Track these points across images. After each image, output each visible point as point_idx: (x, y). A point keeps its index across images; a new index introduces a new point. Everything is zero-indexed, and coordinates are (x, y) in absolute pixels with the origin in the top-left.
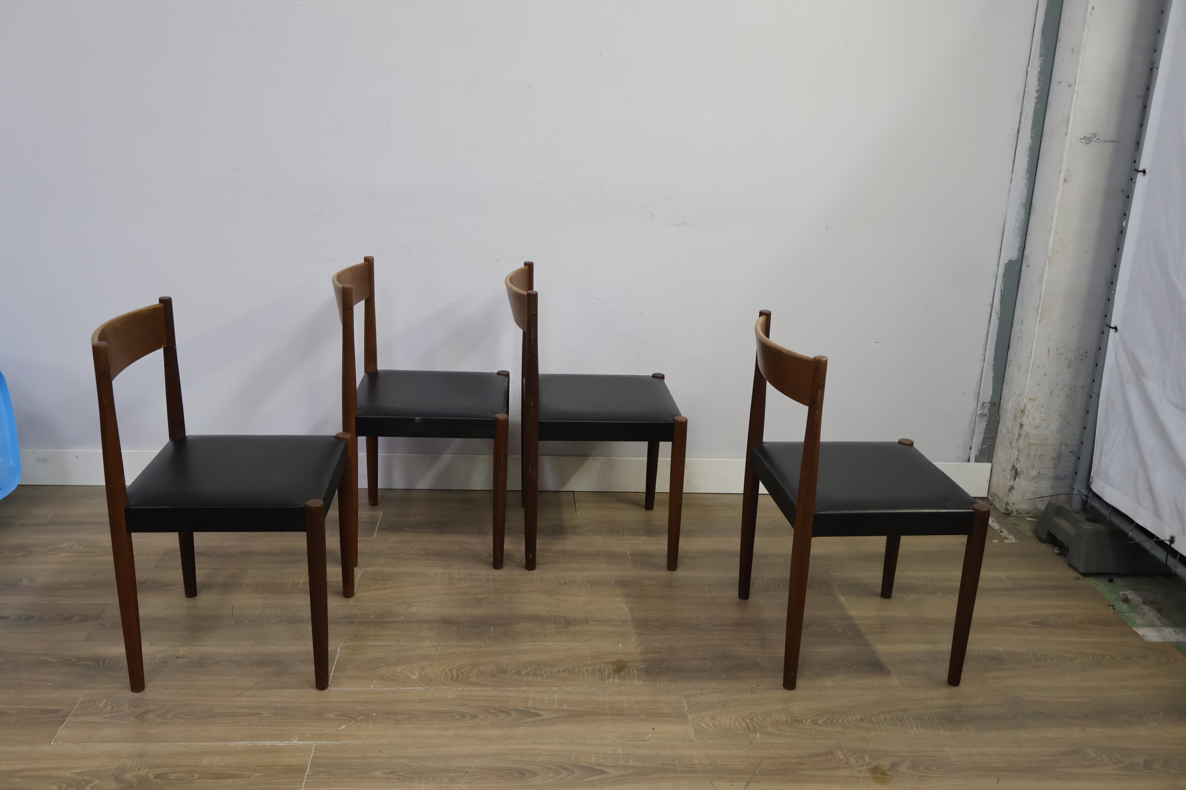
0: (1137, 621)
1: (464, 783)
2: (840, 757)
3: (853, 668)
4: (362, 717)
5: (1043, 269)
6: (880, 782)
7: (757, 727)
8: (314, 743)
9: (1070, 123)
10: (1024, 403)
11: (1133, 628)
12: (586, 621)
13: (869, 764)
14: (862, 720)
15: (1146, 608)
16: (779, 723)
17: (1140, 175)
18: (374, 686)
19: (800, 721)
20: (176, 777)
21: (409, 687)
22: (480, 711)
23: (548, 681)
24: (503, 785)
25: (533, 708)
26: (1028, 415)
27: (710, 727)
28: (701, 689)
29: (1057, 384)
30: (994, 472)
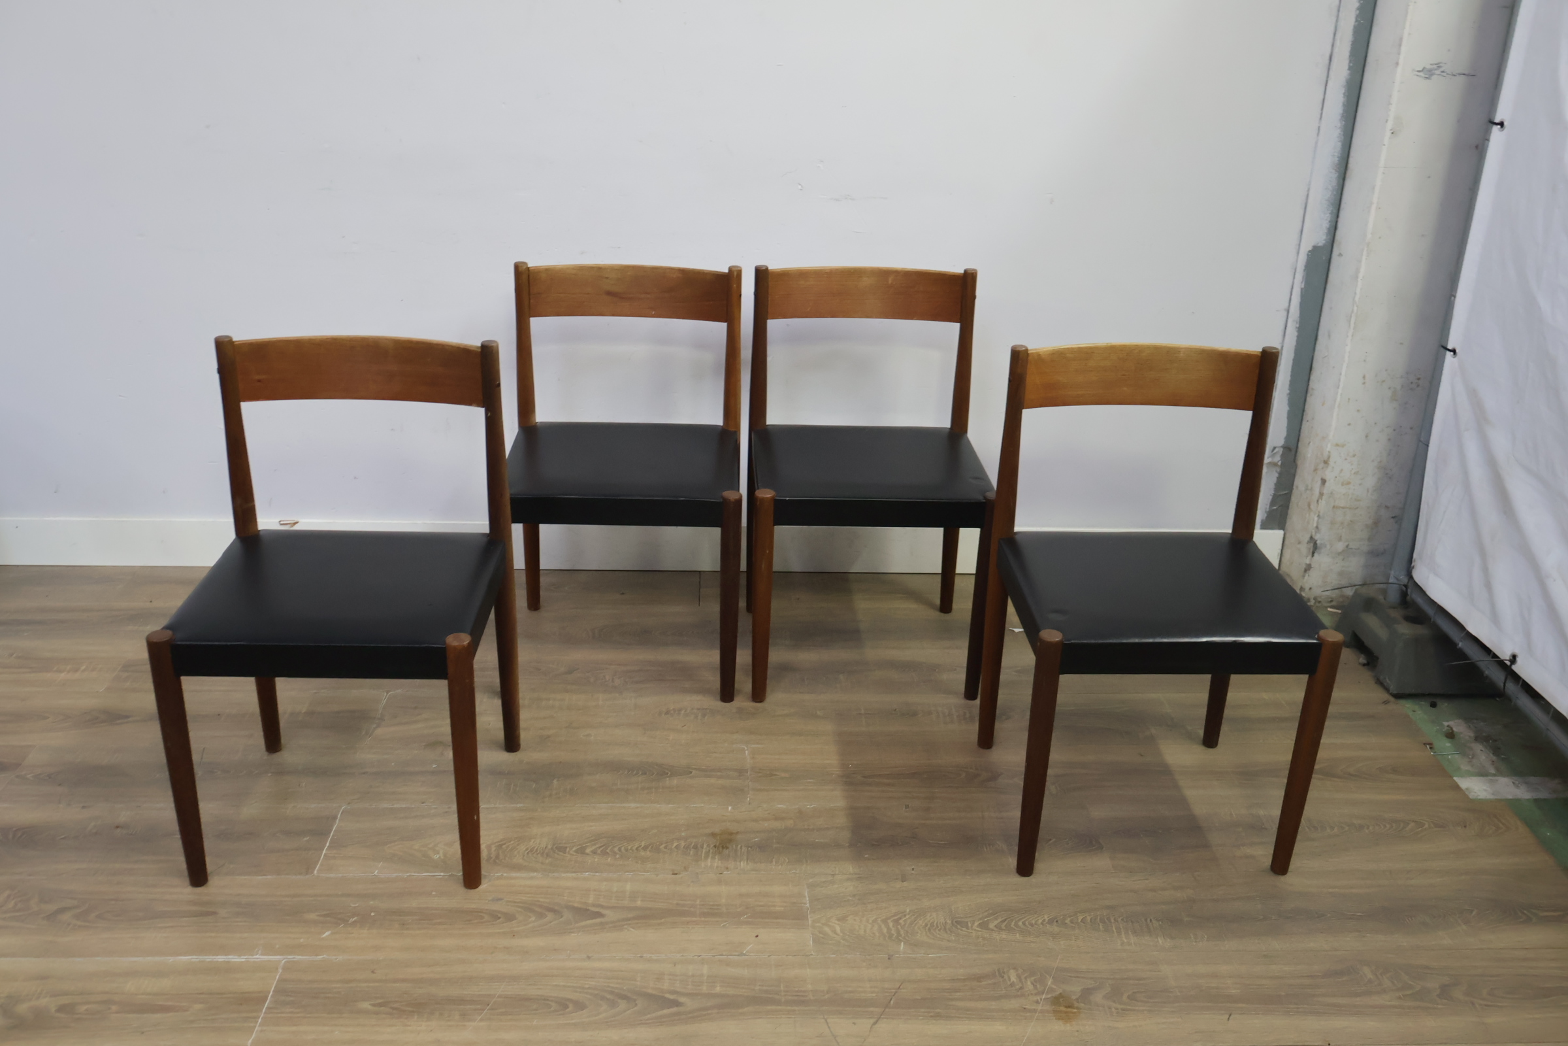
0: (1462, 767)
1: (481, 1020)
2: (1012, 981)
3: (1051, 841)
4: (355, 918)
5: (1359, 261)
6: (1062, 1019)
7: (902, 932)
8: (284, 958)
9: (1404, 49)
10: (1328, 449)
11: (1455, 778)
12: (687, 771)
13: (1051, 990)
14: (1051, 922)
15: (1478, 747)
16: (935, 927)
17: (1496, 128)
18: (380, 870)
19: (964, 924)
20: (86, 1010)
21: (428, 872)
22: (519, 910)
23: (621, 863)
24: (535, 1023)
25: (594, 905)
26: (1333, 468)
27: (836, 933)
28: (833, 875)
29: (1375, 424)
30: (1286, 542)
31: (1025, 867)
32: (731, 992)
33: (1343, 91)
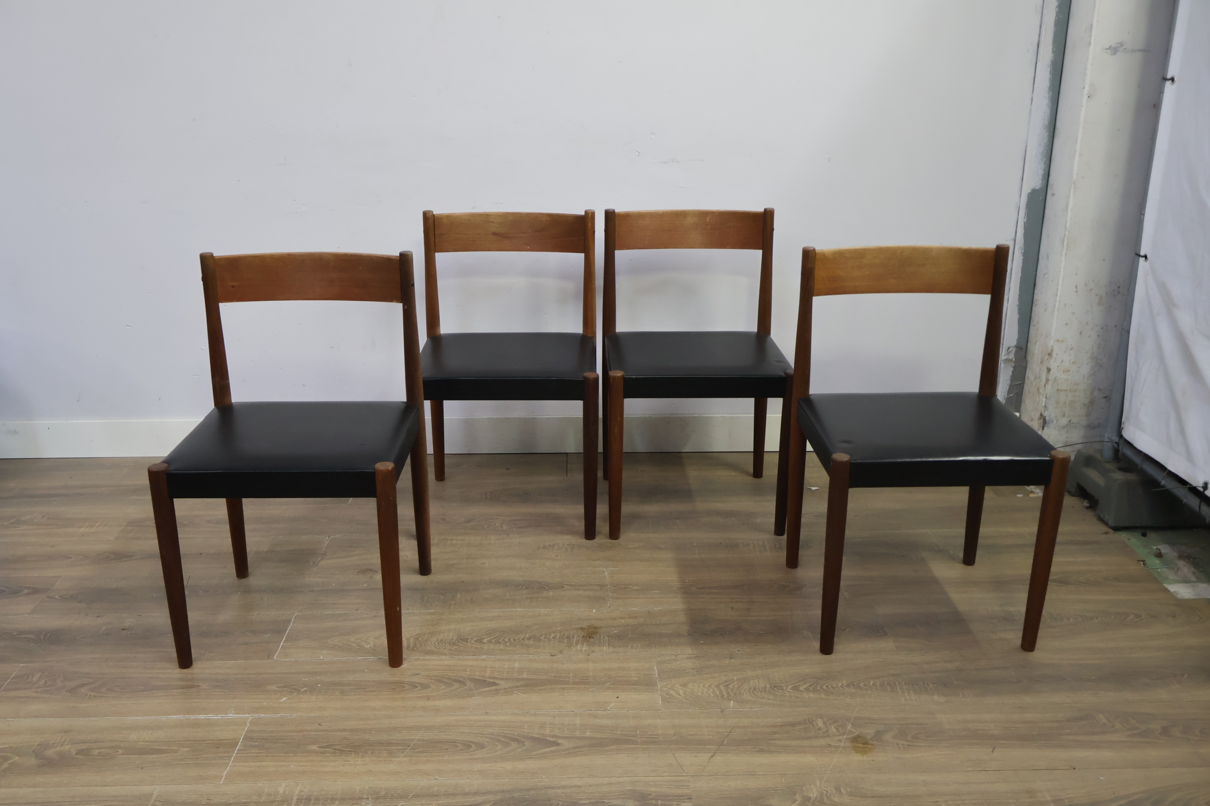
0: (1169, 577)
1: (404, 757)
2: (819, 726)
4: (306, 689)
5: (1068, 197)
6: (860, 753)
7: (731, 694)
8: (251, 716)
9: (1094, 33)
10: (1051, 344)
11: (1164, 584)
12: (561, 586)
13: (850, 732)
15: (1181, 563)
16: (757, 690)
17: (1168, 84)
18: (324, 656)
19: (780, 688)
20: (100, 753)
21: (361, 657)
22: (433, 681)
23: (511, 649)
24: (446, 758)
25: (489, 678)
26: (1056, 359)
27: (679, 695)
28: (676, 655)
29: (1087, 323)
31: (827, 648)
32: (598, 735)
33: (1049, 70)
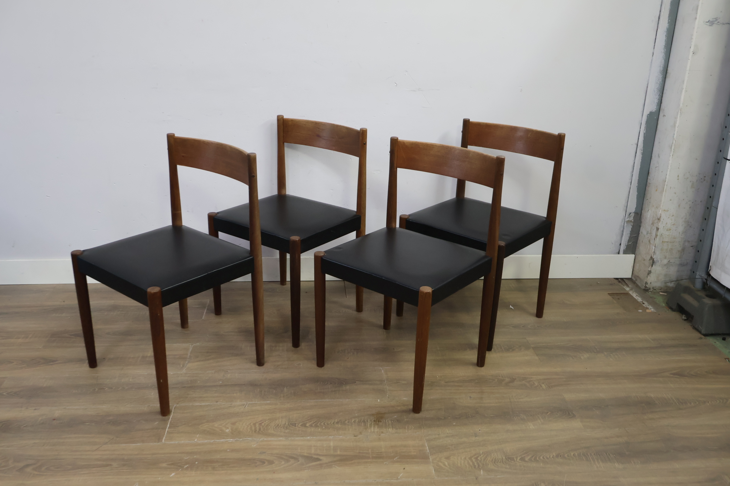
3: (548, 414)
4: (187, 466)
5: (676, 118)
7: (480, 465)
9: (699, 11)
10: (660, 213)
12: (354, 382)
14: (557, 456)
16: (497, 461)
18: (198, 439)
19: (512, 459)
21: (223, 439)
22: (275, 458)
23: (326, 431)
25: (314, 454)
26: (662, 222)
27: (446, 466)
28: (439, 435)
29: (683, 199)
30: (636, 260)
33: (665, 34)
